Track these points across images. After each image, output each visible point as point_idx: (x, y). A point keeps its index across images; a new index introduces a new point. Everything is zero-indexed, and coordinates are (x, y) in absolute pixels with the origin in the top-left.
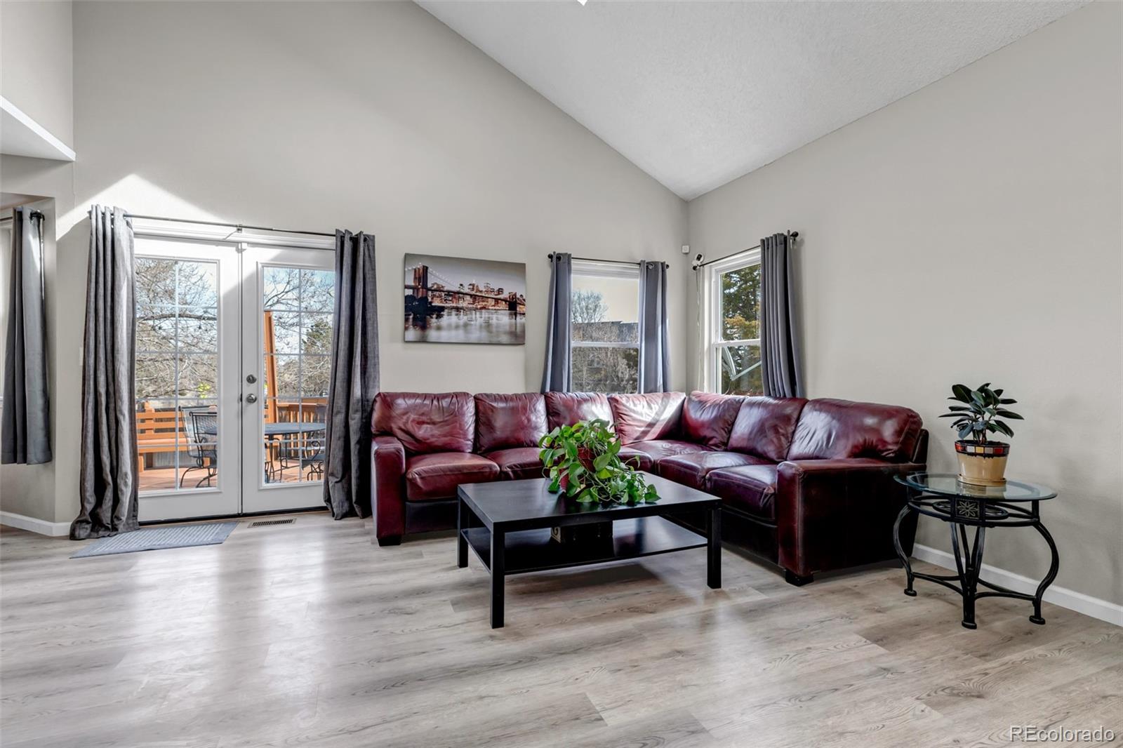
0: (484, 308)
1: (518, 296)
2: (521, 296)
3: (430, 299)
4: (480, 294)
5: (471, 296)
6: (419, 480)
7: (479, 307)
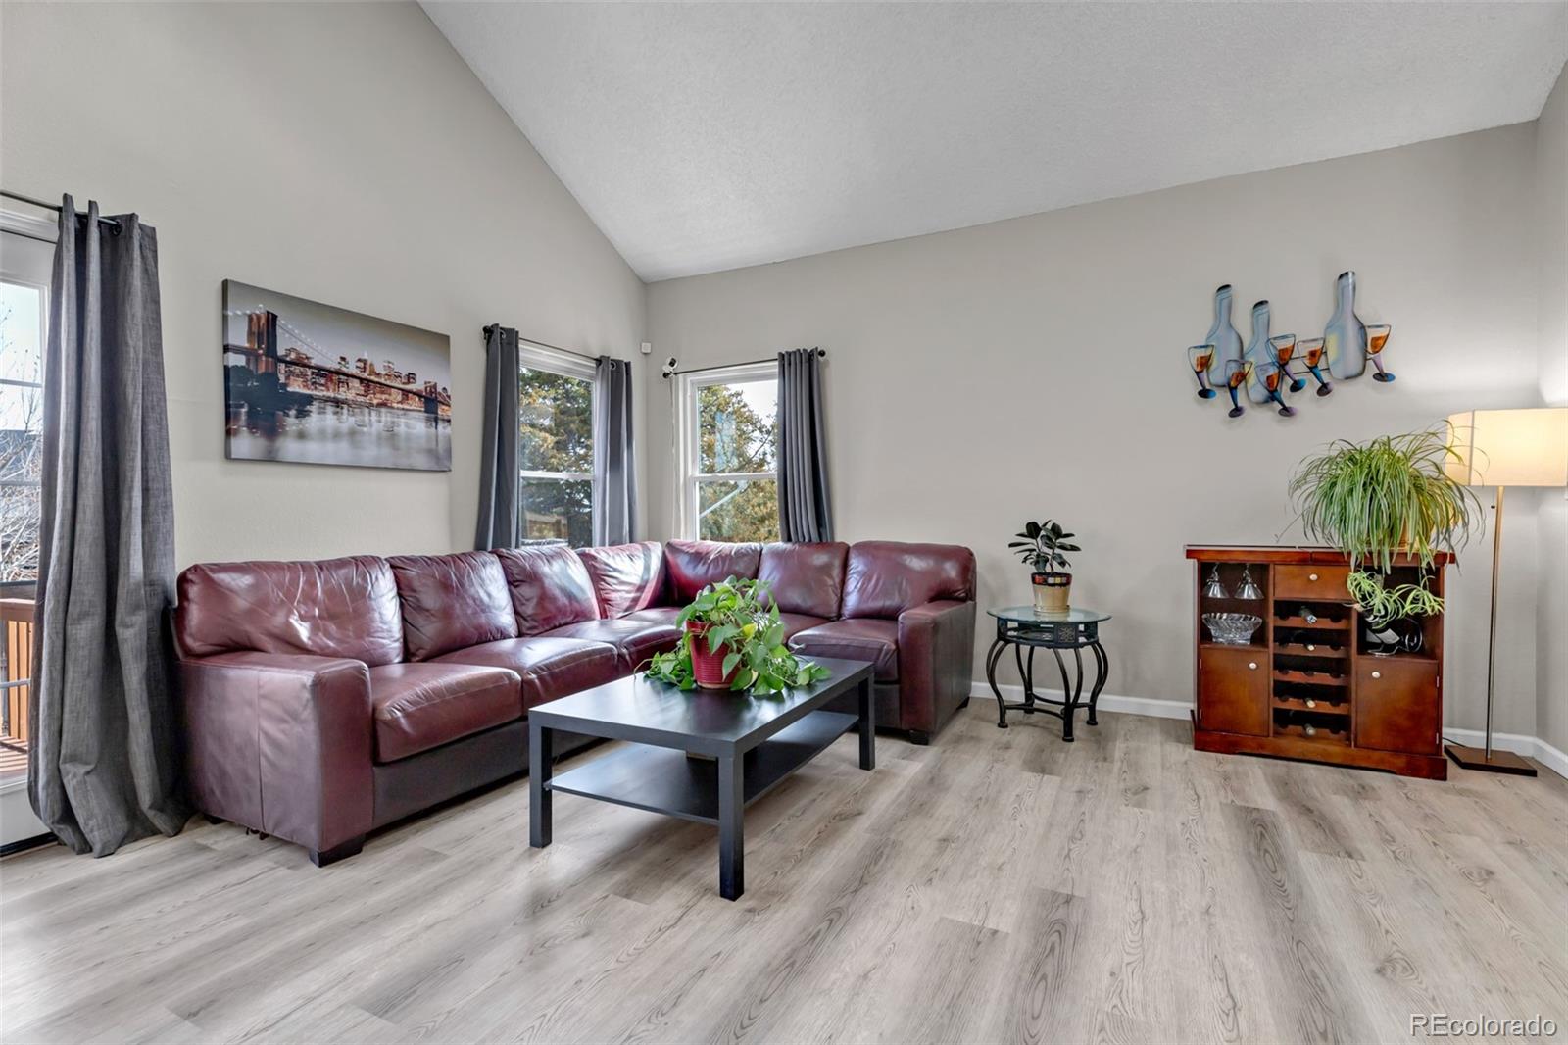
0: (383, 404)
1: (439, 389)
2: (444, 389)
3: (282, 380)
4: (377, 380)
5: (361, 380)
6: (403, 721)
7: (375, 402)
